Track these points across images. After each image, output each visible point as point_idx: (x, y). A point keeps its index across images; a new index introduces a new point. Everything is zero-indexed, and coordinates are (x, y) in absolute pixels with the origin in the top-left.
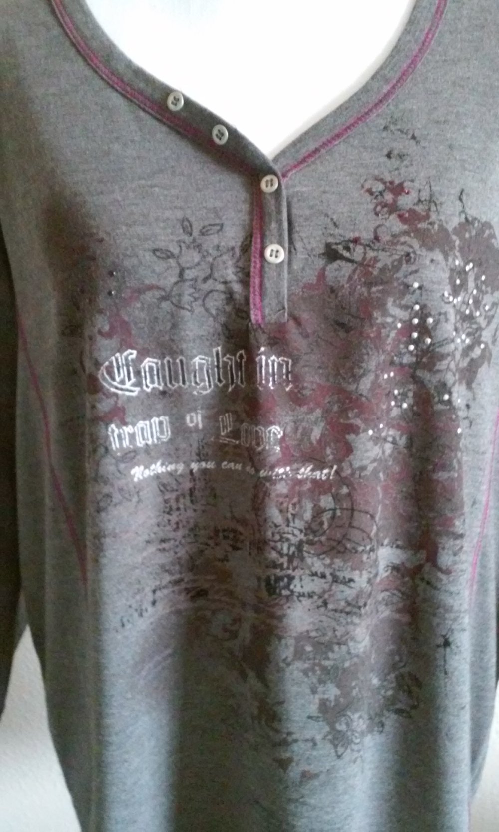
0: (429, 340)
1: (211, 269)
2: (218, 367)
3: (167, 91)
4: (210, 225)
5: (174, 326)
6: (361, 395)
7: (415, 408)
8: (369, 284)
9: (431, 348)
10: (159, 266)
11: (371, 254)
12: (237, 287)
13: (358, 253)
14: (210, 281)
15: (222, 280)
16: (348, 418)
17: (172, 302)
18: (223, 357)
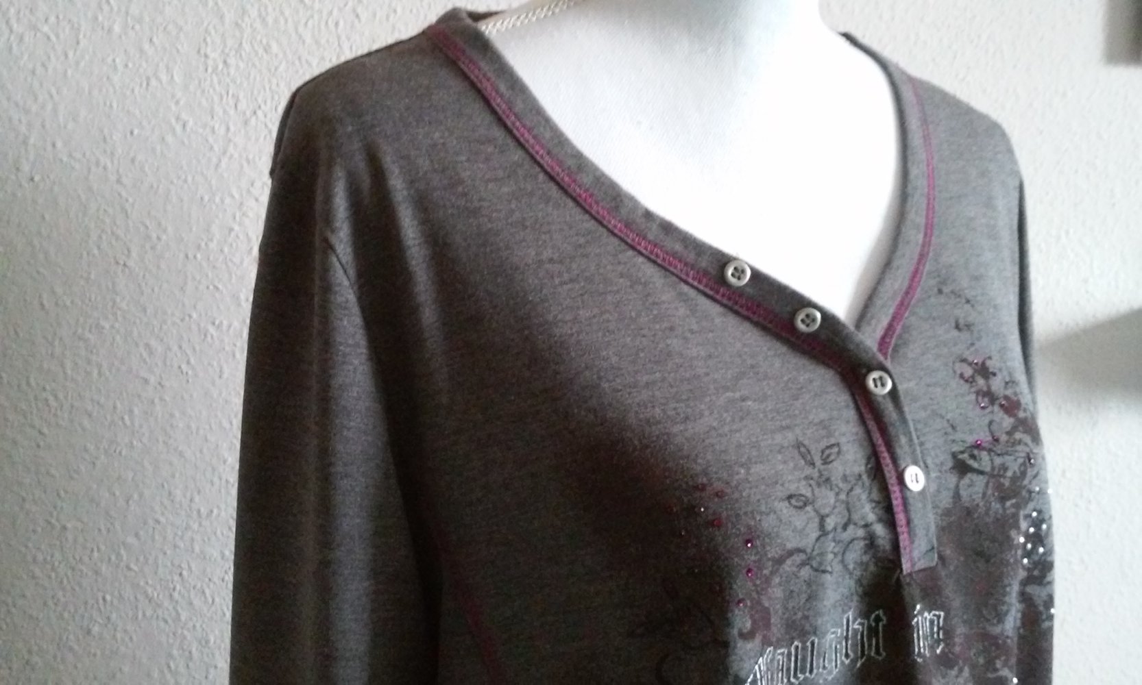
0: (1041, 550)
1: (849, 510)
2: (847, 638)
3: (723, 260)
4: (828, 447)
5: (811, 598)
6: (1007, 637)
7: (1021, 631)
8: (1003, 499)
9: (1043, 558)
10: (799, 520)
11: (998, 461)
12: (880, 530)
13: (985, 461)
14: (851, 527)
15: (863, 523)
16: (996, 670)
17: (812, 567)
18: (854, 622)
